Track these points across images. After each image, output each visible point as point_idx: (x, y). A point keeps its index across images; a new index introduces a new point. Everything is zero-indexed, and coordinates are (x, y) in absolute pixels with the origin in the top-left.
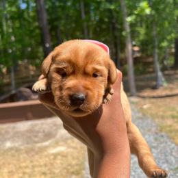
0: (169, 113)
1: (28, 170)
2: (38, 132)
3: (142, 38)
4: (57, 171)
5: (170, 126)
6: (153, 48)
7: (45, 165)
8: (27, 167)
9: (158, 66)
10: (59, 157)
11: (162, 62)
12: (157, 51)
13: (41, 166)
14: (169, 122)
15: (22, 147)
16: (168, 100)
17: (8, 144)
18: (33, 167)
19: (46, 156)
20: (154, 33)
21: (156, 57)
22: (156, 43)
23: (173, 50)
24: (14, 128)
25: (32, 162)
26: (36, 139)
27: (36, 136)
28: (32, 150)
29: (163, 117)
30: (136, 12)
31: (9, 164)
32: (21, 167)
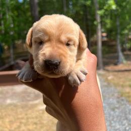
0: (128, 83)
1: (23, 121)
4: (45, 122)
5: (129, 93)
7: (36, 118)
8: (22, 118)
9: (119, 48)
12: (119, 37)
13: (33, 118)
15: (19, 104)
17: (9, 101)
18: (28, 118)
20: (118, 23)
21: (118, 41)
22: (119, 31)
25: (26, 115)
26: (29, 99)
28: (26, 106)
29: (123, 86)
30: (105, 8)
31: (9, 115)
32: (18, 119)
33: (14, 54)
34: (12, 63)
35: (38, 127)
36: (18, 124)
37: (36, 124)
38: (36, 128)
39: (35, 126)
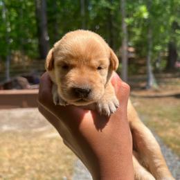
0: (156, 112)
1: (27, 150)
2: (33, 119)
3: (136, 38)
4: (53, 151)
5: (156, 122)
6: (148, 50)
7: (43, 146)
8: (25, 147)
9: (150, 68)
10: (55, 141)
11: (154, 65)
12: (150, 53)
13: (38, 146)
14: (155, 119)
15: (20, 131)
16: (156, 100)
17: (5, 128)
18: (31, 147)
19: (43, 140)
20: (150, 36)
21: (149, 59)
22: (151, 46)
23: (166, 54)
24: (9, 114)
25: (30, 143)
26: (31, 125)
27: (31, 123)
28: (29, 134)
29: (150, 115)
30: (135, 15)
31: (8, 143)
32: (19, 147)
33: (10, 68)
34: (8, 80)
35: (45, 156)
36: (20, 153)
37: (42, 153)
38: (42, 157)
39: (41, 155)
